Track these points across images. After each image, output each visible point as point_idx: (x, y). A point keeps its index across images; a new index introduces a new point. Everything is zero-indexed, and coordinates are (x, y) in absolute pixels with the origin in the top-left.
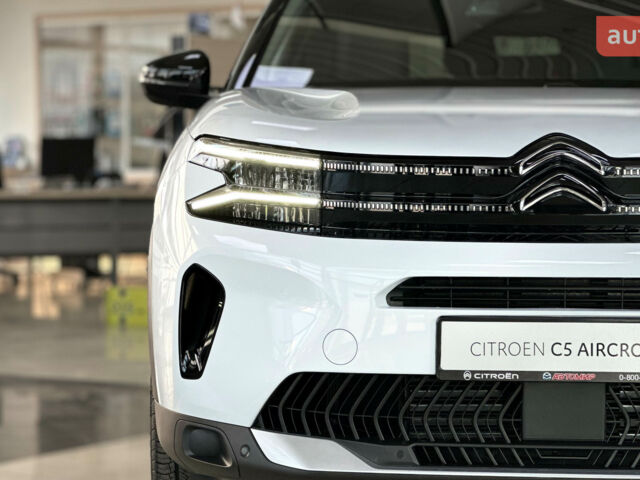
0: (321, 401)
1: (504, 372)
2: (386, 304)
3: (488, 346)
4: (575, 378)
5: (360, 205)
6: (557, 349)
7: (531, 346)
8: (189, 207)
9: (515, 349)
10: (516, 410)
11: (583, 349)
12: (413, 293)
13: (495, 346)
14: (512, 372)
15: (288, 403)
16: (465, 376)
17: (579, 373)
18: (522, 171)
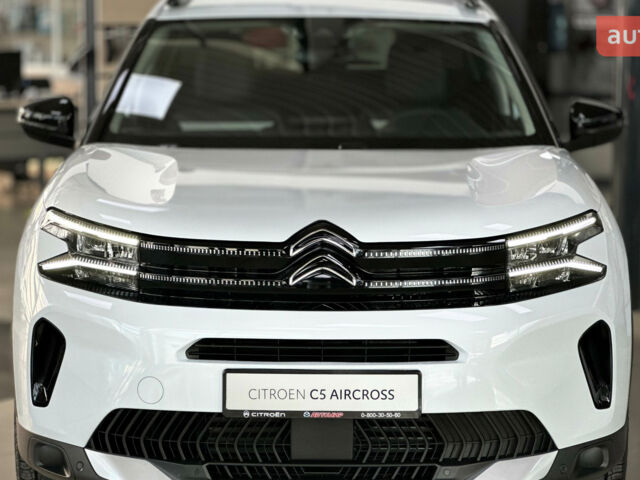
0: (137, 430)
1: (275, 412)
2: (185, 357)
3: (262, 392)
4: (328, 415)
5: (174, 279)
6: (315, 394)
7: (295, 392)
8: (40, 269)
9: (282, 395)
10: (286, 437)
11: (334, 394)
12: (206, 350)
13: (268, 392)
14: (281, 412)
15: (113, 430)
16: (245, 414)
17: (331, 412)
18: (292, 254)
